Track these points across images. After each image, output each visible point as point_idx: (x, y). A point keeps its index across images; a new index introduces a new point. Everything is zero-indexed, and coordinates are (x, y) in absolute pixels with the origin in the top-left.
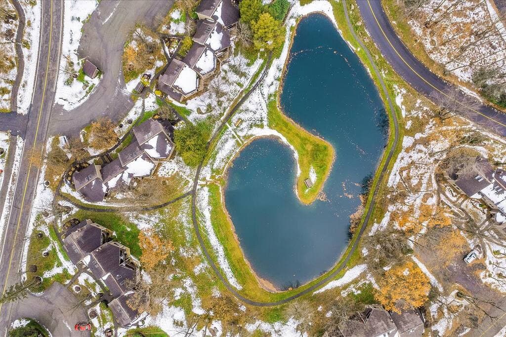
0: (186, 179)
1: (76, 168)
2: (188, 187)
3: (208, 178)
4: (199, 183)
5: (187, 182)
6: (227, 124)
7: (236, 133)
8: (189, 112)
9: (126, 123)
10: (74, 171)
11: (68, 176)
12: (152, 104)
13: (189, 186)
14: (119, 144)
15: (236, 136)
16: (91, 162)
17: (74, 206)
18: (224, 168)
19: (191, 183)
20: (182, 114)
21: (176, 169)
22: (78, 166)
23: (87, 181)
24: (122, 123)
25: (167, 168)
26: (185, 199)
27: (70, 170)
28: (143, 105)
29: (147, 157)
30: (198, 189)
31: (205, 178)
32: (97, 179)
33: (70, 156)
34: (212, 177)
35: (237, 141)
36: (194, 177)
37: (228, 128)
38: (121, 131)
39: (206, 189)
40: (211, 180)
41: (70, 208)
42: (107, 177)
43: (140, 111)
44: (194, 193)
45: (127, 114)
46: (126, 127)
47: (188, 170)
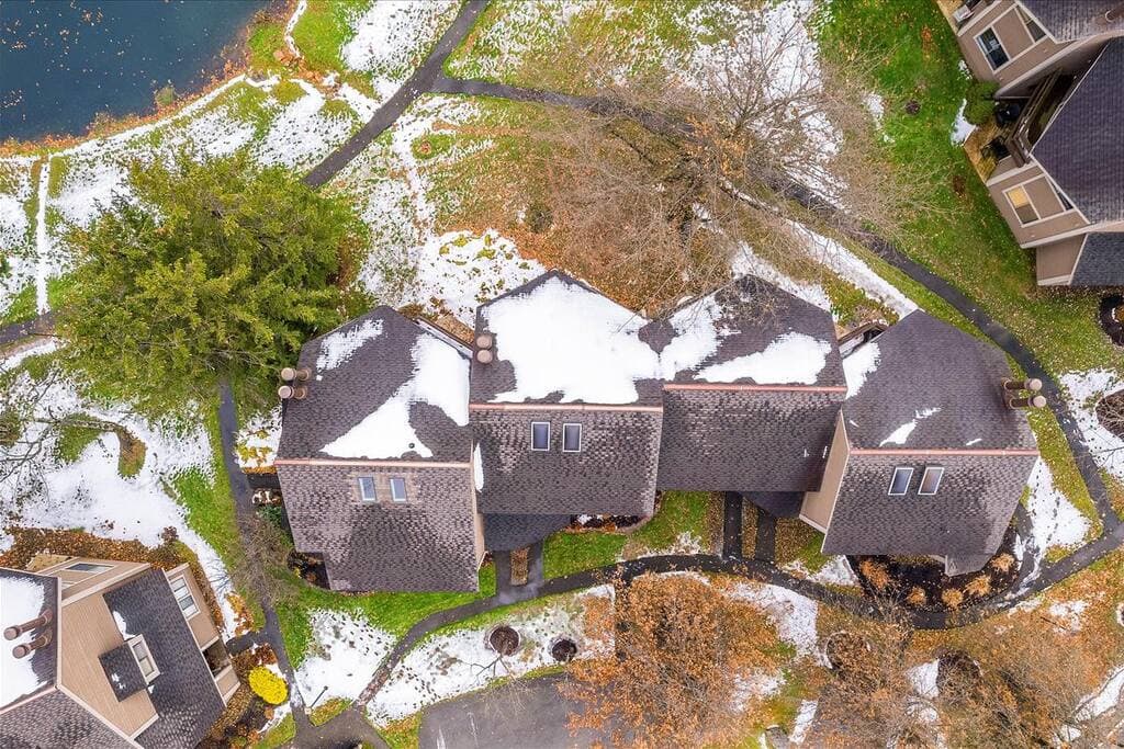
0: (421, 171)
1: (933, 595)
2: (438, 125)
3: (313, 100)
4: (376, 106)
5: (426, 148)
6: (42, 303)
7: (30, 232)
8: (186, 487)
9: (531, 646)
10: (959, 582)
11: (1004, 581)
12: (338, 649)
13: (428, 123)
14: (634, 568)
15: (41, 216)
16: (837, 573)
17: (1073, 406)
18: (211, 107)
19: (408, 131)
20: (222, 498)
21: (433, 245)
22: (920, 596)
23: (936, 474)
24: (549, 659)
25: (478, 281)
26: (490, 69)
27: (973, 600)
28: (382, 676)
29: (489, 374)
30: (395, 75)
31: (323, 112)
32: (866, 439)
33: (926, 676)
34: (288, 95)
35: (54, 191)
36: (374, 147)
37: (52, 284)
38: (578, 627)
39: (355, 56)
40: (304, 85)
41: (1102, 412)
42: (801, 415)
43: (416, 659)
44: (429, 75)
45: (499, 688)
46: (543, 625)
47: (381, 207)
